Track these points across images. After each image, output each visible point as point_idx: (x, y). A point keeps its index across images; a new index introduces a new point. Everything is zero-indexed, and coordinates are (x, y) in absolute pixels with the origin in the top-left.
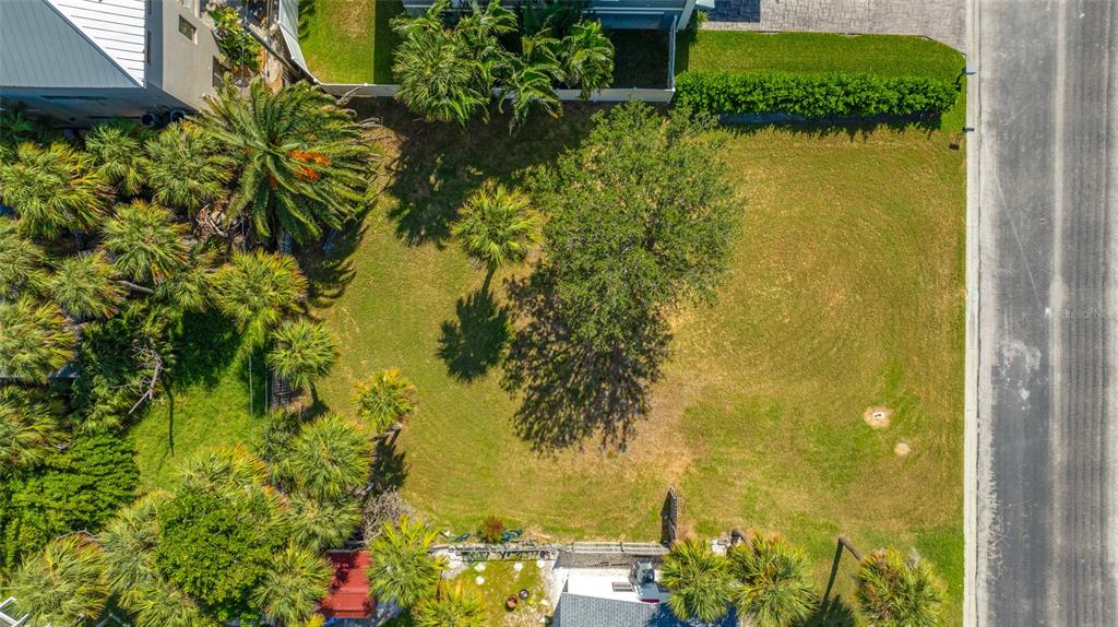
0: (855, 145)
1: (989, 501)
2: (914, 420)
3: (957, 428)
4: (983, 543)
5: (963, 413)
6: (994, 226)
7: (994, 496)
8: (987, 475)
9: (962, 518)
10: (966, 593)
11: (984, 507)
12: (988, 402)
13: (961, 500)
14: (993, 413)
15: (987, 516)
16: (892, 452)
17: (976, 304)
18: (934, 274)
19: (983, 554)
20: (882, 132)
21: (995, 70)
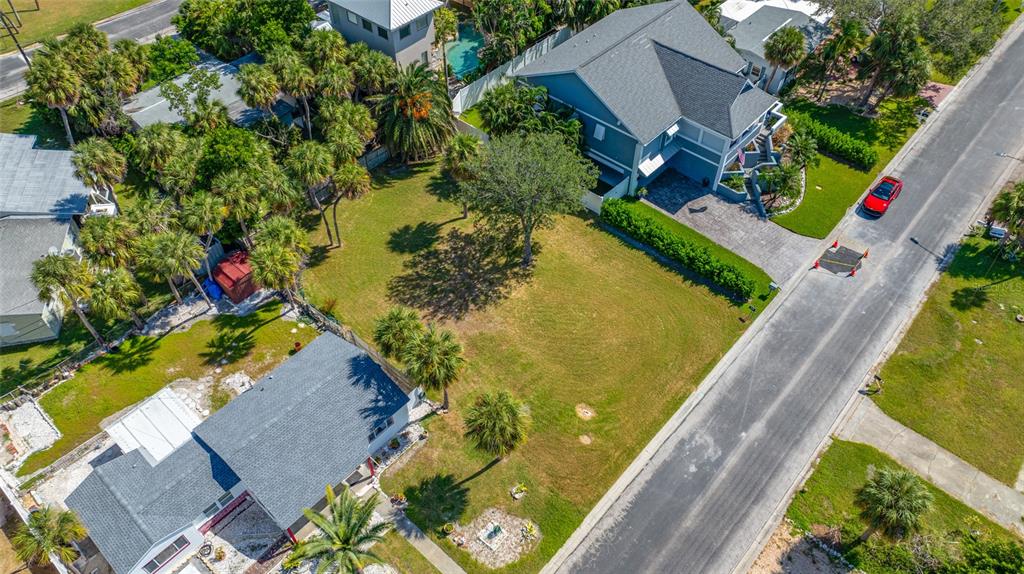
0: (683, 286)
1: (618, 514)
2: (606, 428)
3: (631, 454)
4: (593, 538)
5: (642, 449)
6: (740, 371)
7: (625, 513)
8: (630, 497)
9: (591, 509)
10: (554, 559)
11: (611, 515)
12: (664, 456)
13: (599, 497)
14: (663, 464)
15: (609, 522)
16: (576, 436)
17: (698, 401)
18: (681, 368)
19: (586, 544)
20: (704, 289)
21: (794, 305)
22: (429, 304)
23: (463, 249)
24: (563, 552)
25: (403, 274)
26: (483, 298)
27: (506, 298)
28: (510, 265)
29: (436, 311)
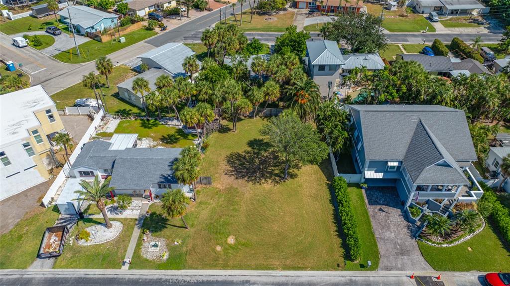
0: (332, 232)
1: (194, 280)
2: (229, 251)
3: (225, 267)
4: (177, 277)
5: (231, 269)
6: (308, 281)
7: (196, 281)
8: (205, 279)
9: (188, 269)
10: (158, 271)
11: (192, 278)
12: (235, 279)
13: (196, 269)
14: (230, 281)
15: (188, 279)
16: (218, 244)
17: (275, 275)
18: (286, 259)
19: (172, 277)
20: (340, 241)
21: (373, 281)
22: (235, 167)
23: (270, 159)
24: (163, 272)
25: (241, 153)
26: (253, 178)
27: (260, 184)
28: (277, 175)
29: (234, 171)
